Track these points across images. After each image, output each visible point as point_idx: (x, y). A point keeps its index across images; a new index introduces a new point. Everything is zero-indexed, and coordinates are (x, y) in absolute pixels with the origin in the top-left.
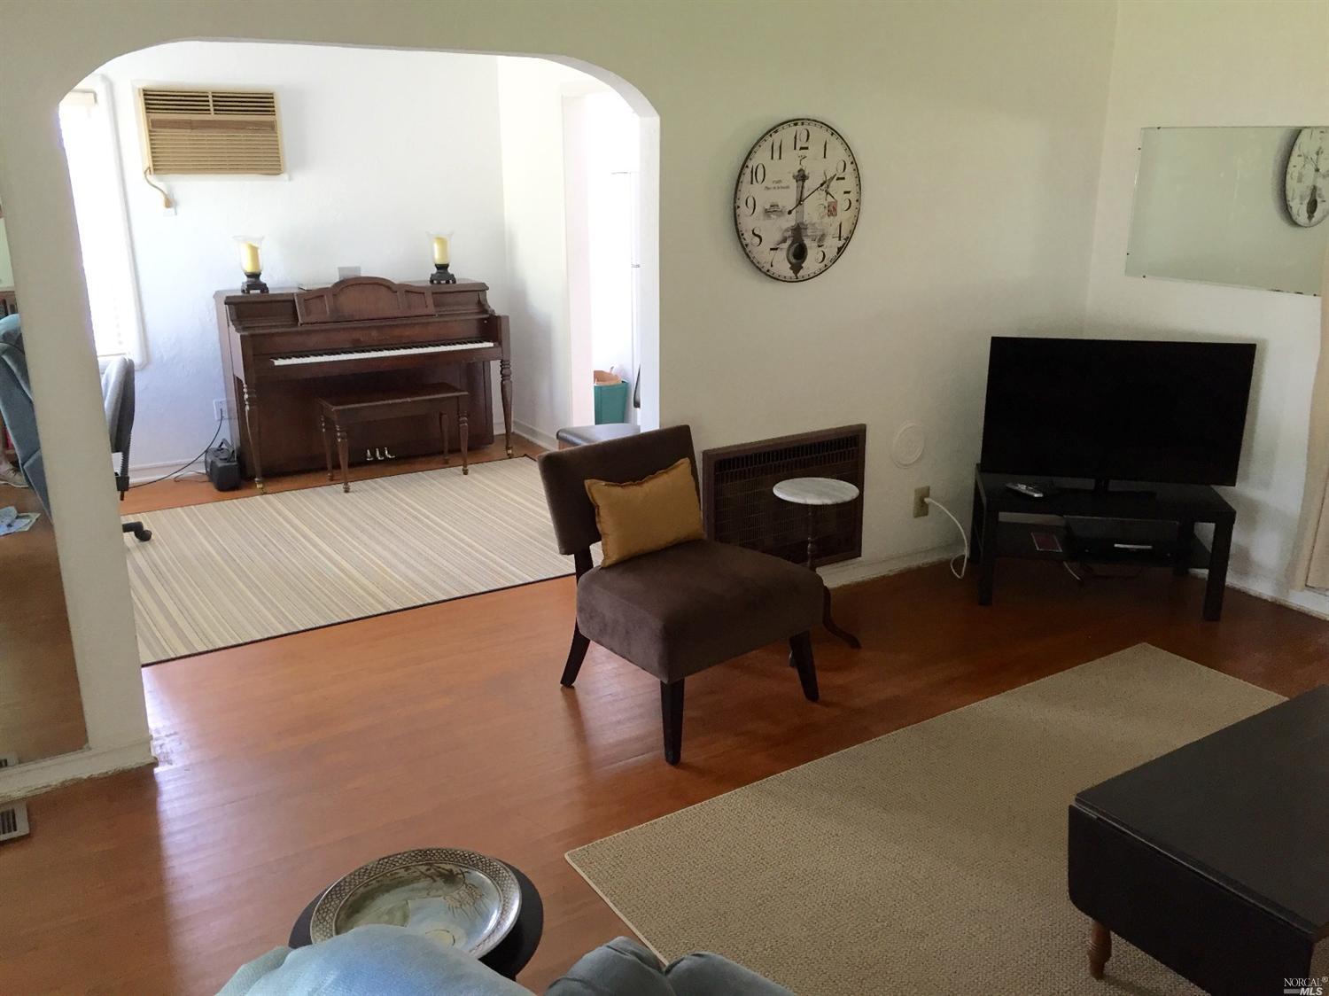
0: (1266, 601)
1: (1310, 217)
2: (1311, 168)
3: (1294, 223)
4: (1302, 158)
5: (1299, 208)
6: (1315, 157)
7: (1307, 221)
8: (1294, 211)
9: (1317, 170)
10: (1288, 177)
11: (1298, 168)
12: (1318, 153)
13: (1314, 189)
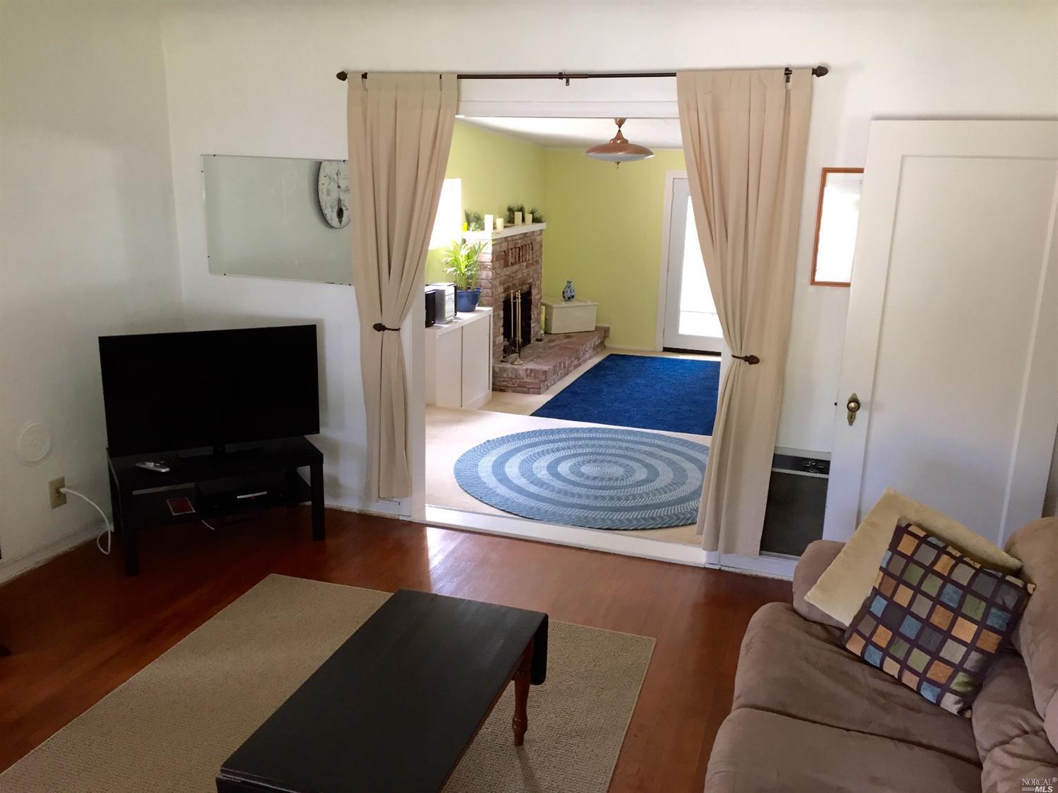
0: (355, 513)
1: (340, 221)
2: (334, 186)
3: (331, 227)
4: (327, 178)
5: (332, 215)
6: (336, 177)
7: (339, 224)
8: (328, 217)
9: (339, 187)
10: (320, 192)
11: (325, 186)
12: (337, 175)
13: (339, 201)
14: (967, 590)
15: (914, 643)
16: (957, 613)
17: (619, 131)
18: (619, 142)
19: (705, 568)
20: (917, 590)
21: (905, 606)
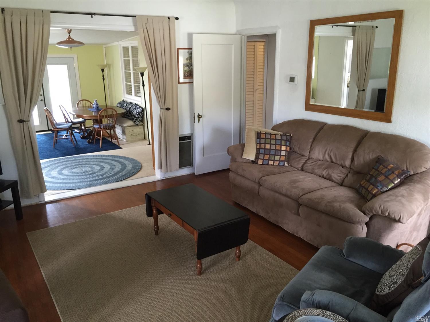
14: (281, 140)
15: (275, 155)
16: (281, 145)
17: (69, 35)
18: (71, 40)
19: (161, 180)
20: (270, 144)
21: (269, 148)
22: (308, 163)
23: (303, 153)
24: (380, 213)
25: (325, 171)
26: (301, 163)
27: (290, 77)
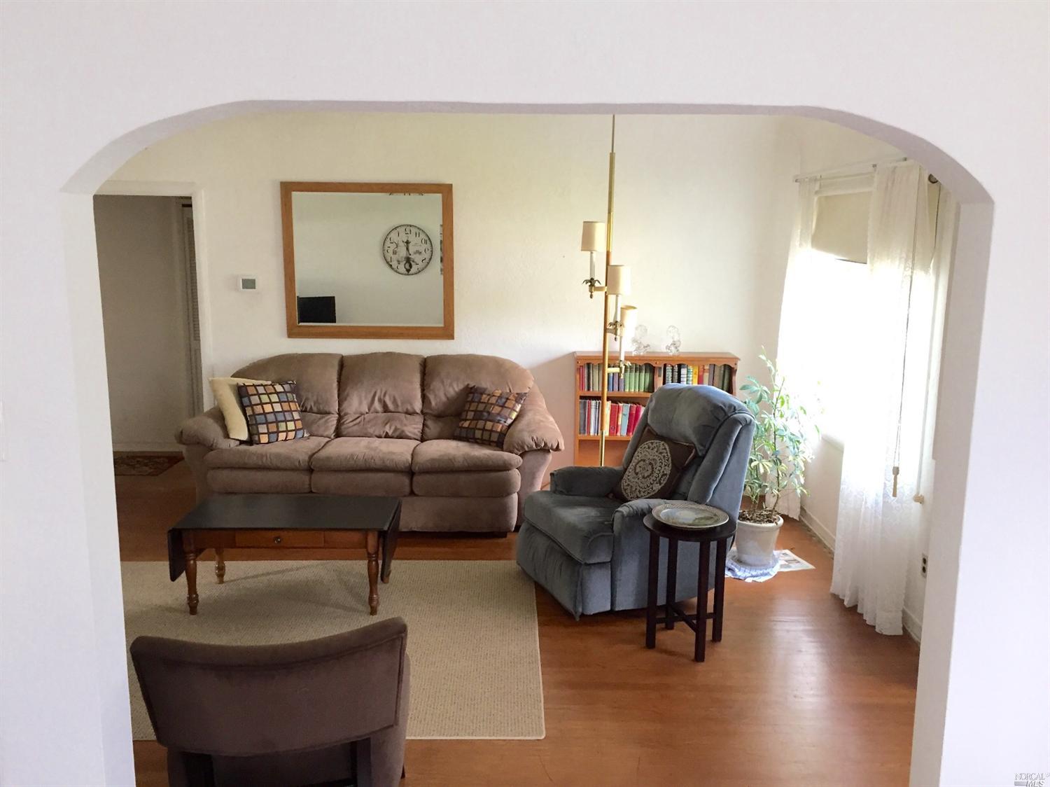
14: (286, 392)
15: (285, 421)
16: (288, 402)
20: (271, 403)
21: (272, 411)
22: (347, 422)
23: (327, 409)
24: (534, 446)
25: (388, 426)
26: (332, 426)
27: (243, 280)
